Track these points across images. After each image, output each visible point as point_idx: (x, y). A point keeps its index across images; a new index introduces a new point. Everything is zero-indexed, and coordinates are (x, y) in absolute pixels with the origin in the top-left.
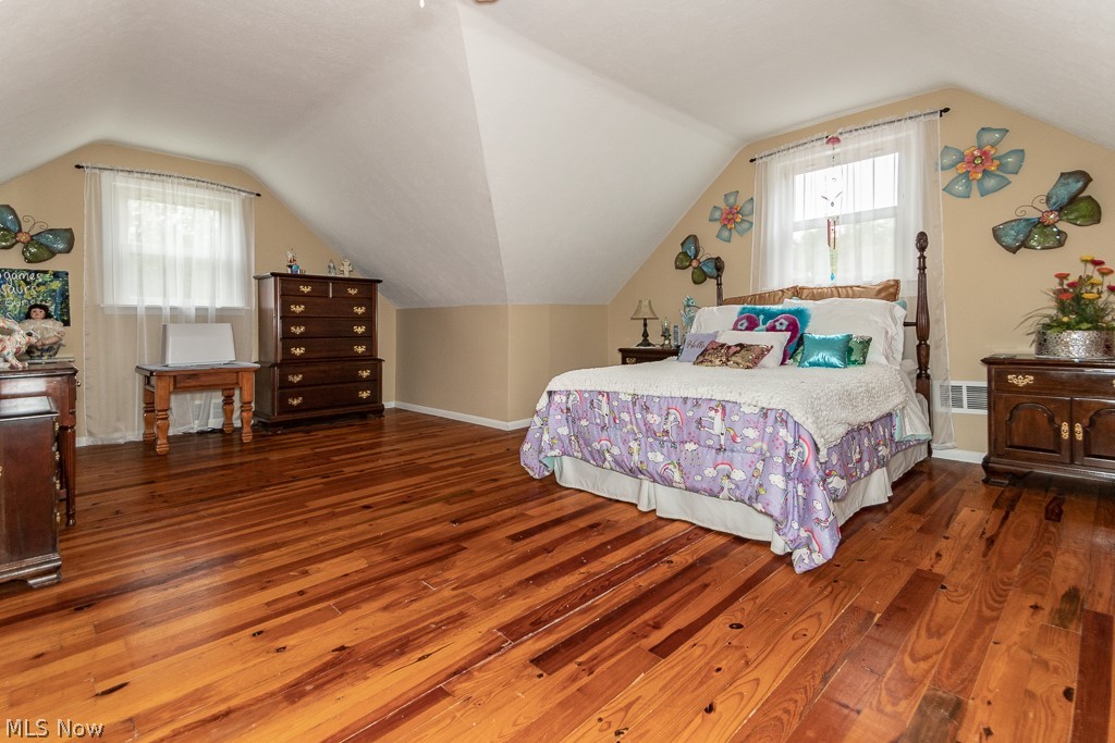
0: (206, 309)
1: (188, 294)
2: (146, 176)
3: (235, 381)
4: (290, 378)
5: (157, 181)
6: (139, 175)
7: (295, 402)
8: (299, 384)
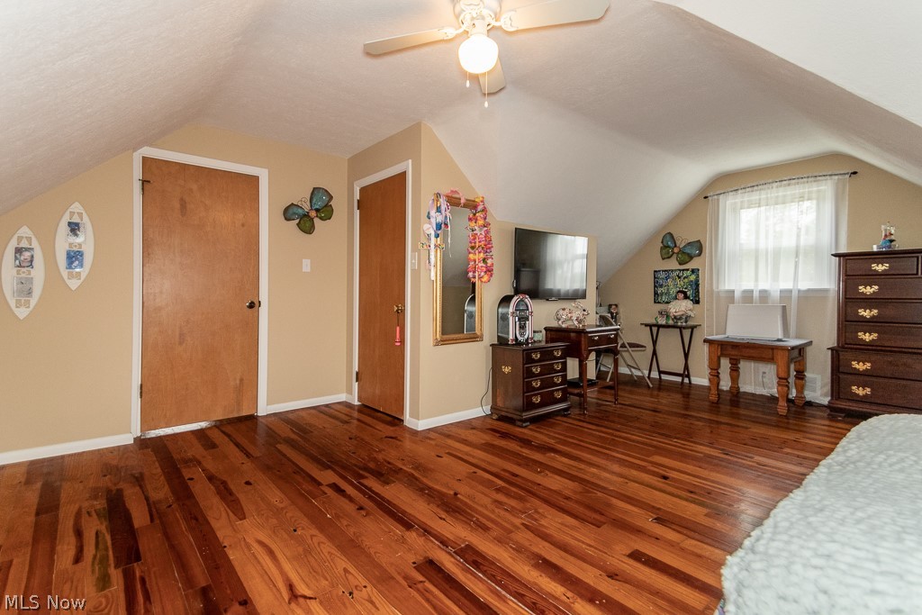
0: (790, 291)
1: (775, 278)
2: (748, 190)
3: (770, 356)
4: (855, 364)
5: (757, 190)
6: (750, 189)
7: (861, 392)
8: (865, 374)
